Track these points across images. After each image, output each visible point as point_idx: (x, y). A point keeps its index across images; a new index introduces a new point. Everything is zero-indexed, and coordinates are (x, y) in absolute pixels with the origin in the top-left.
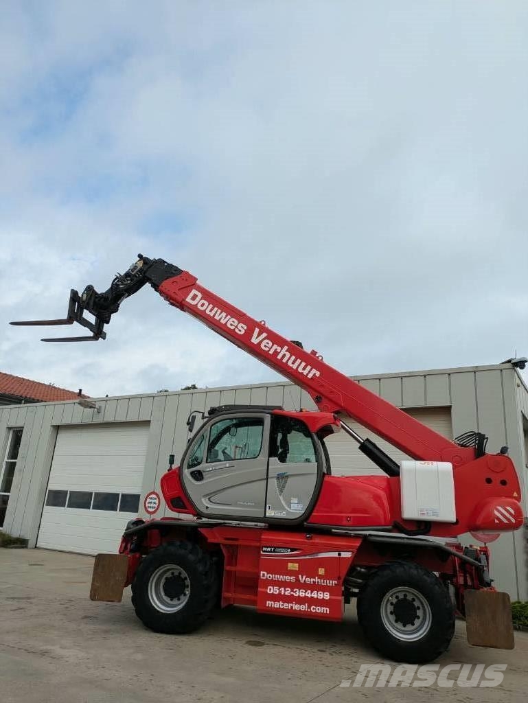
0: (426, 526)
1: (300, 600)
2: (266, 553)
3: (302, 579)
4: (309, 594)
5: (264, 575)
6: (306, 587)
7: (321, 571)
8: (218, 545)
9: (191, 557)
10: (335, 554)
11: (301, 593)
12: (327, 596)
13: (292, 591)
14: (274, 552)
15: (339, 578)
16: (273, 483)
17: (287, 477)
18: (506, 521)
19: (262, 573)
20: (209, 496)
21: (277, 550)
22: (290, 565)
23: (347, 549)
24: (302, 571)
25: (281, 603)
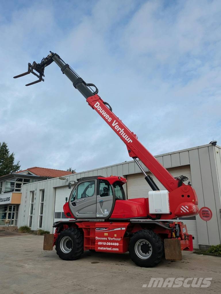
0: (159, 216)
1: (109, 246)
2: (97, 230)
3: (109, 239)
4: (112, 244)
5: (97, 238)
6: (111, 241)
7: (115, 235)
8: (82, 228)
9: (73, 233)
10: (120, 229)
11: (109, 244)
12: (118, 244)
13: (106, 243)
14: (100, 229)
15: (121, 237)
16: (99, 204)
17: (103, 202)
18: (185, 212)
19: (96, 237)
20: (78, 211)
21: (101, 229)
22: (105, 234)
23: (124, 227)
24: (109, 236)
25: (103, 248)
